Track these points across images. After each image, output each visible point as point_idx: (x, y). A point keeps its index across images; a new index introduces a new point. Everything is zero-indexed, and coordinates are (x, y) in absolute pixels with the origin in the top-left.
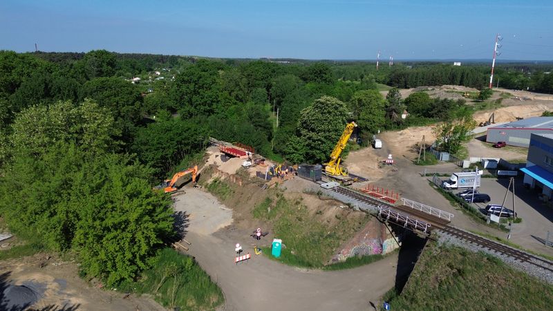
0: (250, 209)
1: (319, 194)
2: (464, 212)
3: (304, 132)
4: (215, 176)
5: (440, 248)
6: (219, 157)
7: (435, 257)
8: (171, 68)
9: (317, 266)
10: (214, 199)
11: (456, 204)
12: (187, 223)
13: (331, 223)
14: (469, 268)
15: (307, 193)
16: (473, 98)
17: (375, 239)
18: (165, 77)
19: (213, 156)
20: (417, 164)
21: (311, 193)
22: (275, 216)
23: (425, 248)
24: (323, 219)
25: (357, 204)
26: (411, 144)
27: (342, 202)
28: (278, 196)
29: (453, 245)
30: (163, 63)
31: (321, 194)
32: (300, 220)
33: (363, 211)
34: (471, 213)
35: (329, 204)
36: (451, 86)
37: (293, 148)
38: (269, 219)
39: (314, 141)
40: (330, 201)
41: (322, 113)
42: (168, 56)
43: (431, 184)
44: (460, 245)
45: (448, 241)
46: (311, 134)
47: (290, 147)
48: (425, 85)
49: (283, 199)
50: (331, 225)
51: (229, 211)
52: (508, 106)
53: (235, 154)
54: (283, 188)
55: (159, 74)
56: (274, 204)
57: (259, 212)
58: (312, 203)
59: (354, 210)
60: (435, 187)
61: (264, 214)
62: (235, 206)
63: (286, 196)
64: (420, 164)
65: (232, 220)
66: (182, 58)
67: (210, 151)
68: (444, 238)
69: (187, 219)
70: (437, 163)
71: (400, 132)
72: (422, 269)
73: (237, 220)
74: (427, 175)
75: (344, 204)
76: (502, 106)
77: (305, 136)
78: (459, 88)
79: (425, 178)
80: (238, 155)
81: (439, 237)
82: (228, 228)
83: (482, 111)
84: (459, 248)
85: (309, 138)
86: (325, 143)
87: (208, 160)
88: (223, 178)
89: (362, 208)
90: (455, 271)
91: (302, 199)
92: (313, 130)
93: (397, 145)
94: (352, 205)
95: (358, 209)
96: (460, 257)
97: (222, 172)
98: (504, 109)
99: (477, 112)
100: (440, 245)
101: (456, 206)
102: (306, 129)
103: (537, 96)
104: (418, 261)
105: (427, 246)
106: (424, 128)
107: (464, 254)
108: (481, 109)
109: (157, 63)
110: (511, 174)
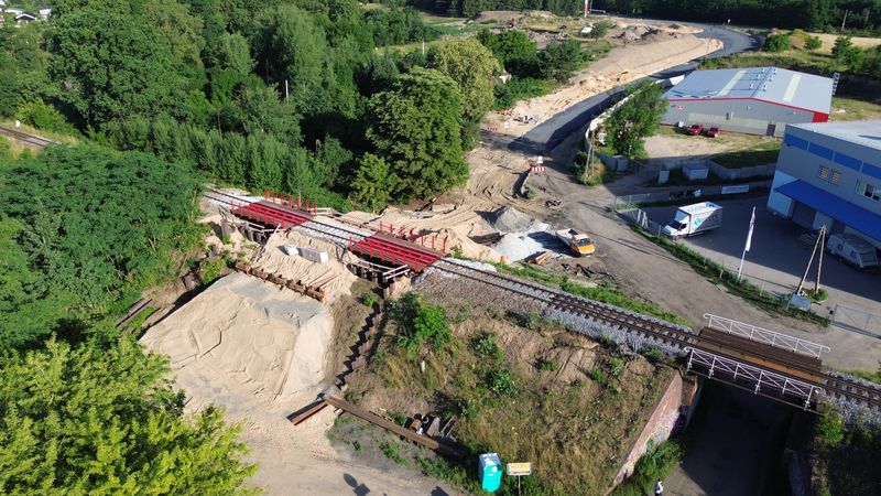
17: (673, 409)
27: (585, 336)
35: (557, 341)
43: (635, 227)
64: (586, 184)
70: (612, 177)
79: (616, 215)
85: (396, 156)
92: (403, 140)
110: (739, 191)
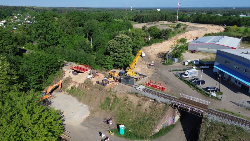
0: (98, 104)
1: (136, 94)
2: (197, 91)
3: (111, 53)
4: (72, 85)
5: (210, 123)
6: (71, 73)
7: (209, 128)
8: (22, 13)
9: (146, 138)
10: (74, 99)
11: (191, 86)
12: (64, 118)
13: (148, 111)
14: (229, 134)
15: (129, 93)
16: (173, 27)
17: (171, 117)
18: (20, 19)
19: (68, 72)
20: (165, 65)
21: (132, 93)
22: (114, 108)
23: (202, 123)
24: (142, 109)
25: (159, 99)
26: (156, 53)
27: (150, 98)
28: (113, 96)
29: (217, 121)
30: (17, 10)
31: (138, 94)
32: (129, 110)
33: (163, 103)
34: (200, 91)
35: (143, 99)
36: (162, 22)
37: (107, 62)
38: (111, 110)
39: (117, 58)
40: (143, 97)
41: (120, 43)
42: (19, 7)
43: (176, 76)
44: (220, 121)
45: (213, 119)
46: (115, 54)
47: (106, 61)
48: (151, 21)
49: (116, 98)
50: (148, 112)
51: (86, 107)
52: (189, 31)
53: (81, 71)
54: (115, 91)
55: (16, 17)
56: (112, 101)
57: (104, 106)
58: (134, 99)
59: (158, 103)
60: (178, 77)
61: (108, 107)
62: (88, 102)
63: (118, 96)
64: (166, 65)
65: (89, 113)
66: (27, 8)
67: (65, 69)
68: (211, 117)
69: (62, 115)
70: (173, 63)
71: (149, 47)
72: (204, 136)
73: (92, 112)
74: (172, 71)
75: (152, 99)
76: (187, 31)
77: (112, 55)
78: (166, 22)
79: (172, 73)
80: (83, 71)
81: (208, 117)
82: (88, 118)
83: (179, 34)
84: (220, 123)
85: (115, 56)
86: (123, 58)
87: (65, 74)
88: (77, 86)
89: (162, 101)
90: (222, 136)
91: (128, 97)
92: (116, 52)
93: (151, 54)
94: (156, 100)
95: (160, 102)
96: (223, 129)
97: (76, 83)
98: (187, 32)
99: (178, 35)
100: (210, 122)
101: (192, 88)
102: (112, 51)
103: (195, 25)
104: (201, 131)
105: (203, 122)
106: (159, 44)
107: (224, 126)
108: (179, 33)
109: (14, 11)
110: (207, 67)
